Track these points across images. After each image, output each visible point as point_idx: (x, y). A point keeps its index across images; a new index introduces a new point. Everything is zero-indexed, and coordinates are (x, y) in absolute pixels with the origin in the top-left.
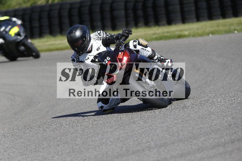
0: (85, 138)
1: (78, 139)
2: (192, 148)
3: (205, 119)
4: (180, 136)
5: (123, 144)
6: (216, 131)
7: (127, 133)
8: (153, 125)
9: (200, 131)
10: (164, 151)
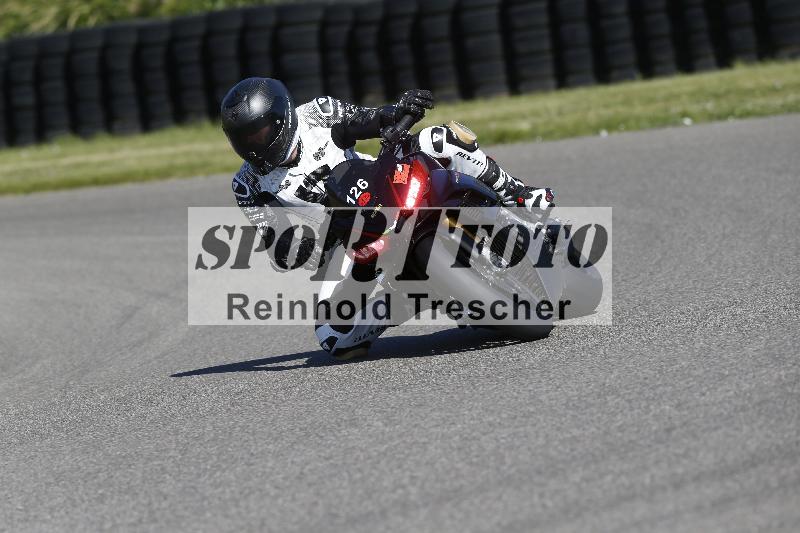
0: (191, 474)
1: (168, 477)
2: (544, 506)
3: (588, 410)
4: (505, 468)
5: (318, 494)
6: (623, 450)
7: (331, 457)
8: (416, 430)
9: (572, 450)
10: (452, 517)
